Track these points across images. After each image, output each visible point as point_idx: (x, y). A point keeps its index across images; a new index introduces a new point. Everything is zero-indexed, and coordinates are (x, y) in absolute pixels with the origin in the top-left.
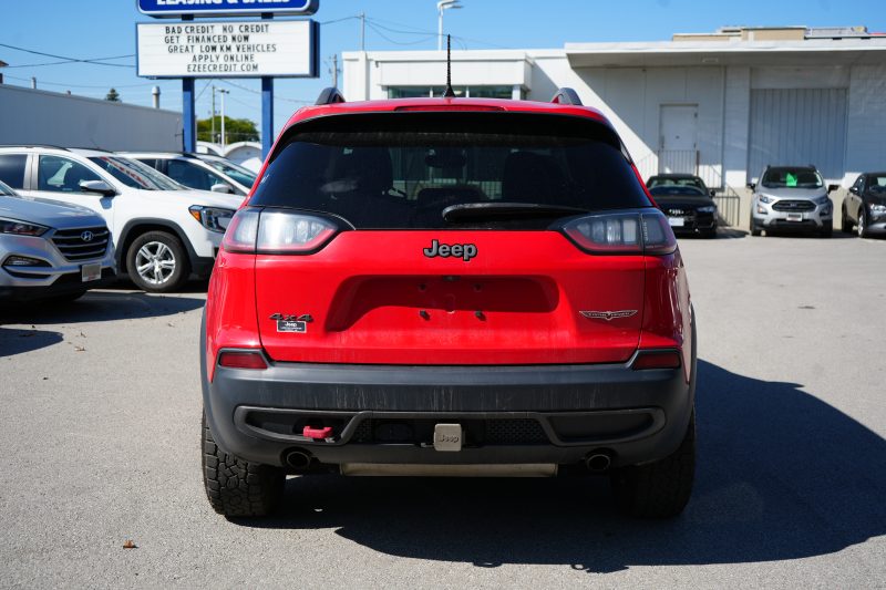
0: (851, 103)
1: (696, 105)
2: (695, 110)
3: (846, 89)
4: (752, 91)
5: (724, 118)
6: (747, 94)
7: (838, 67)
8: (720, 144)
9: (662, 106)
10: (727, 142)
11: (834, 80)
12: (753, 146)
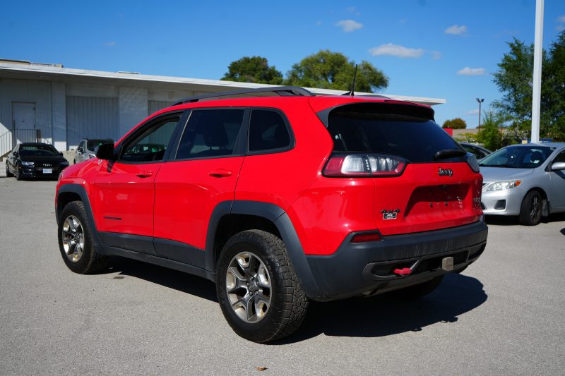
0: (120, 106)
1: (35, 103)
2: (33, 105)
3: (117, 99)
4: (67, 97)
5: (52, 112)
6: (65, 98)
7: (112, 87)
8: (50, 126)
9: (12, 102)
10: (54, 125)
11: (111, 93)
12: (69, 128)
